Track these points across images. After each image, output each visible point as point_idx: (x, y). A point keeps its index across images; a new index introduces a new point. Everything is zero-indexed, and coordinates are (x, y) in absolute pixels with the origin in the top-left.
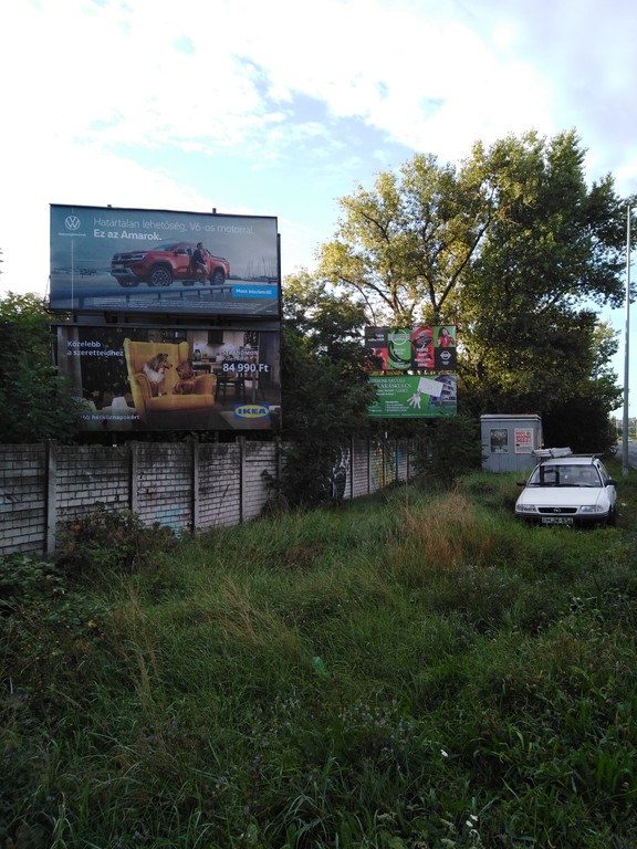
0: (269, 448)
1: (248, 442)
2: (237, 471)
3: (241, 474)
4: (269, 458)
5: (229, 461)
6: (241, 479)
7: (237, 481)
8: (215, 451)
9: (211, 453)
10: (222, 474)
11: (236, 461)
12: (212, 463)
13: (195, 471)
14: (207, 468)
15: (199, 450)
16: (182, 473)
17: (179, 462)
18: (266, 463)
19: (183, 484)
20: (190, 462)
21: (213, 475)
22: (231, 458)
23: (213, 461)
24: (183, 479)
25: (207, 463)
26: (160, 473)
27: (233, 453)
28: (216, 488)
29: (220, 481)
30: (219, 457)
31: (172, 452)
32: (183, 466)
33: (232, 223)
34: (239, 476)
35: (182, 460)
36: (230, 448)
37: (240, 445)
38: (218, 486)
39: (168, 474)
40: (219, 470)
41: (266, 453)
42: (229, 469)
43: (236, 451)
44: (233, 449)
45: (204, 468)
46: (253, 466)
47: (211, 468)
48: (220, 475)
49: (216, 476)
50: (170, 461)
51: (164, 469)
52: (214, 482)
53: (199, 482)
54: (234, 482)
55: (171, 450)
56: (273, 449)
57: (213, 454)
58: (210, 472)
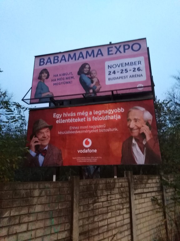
0: (154, 181)
1: (135, 176)
2: (127, 206)
3: (130, 207)
4: (155, 189)
5: (118, 196)
6: (131, 213)
7: (128, 216)
8: (101, 186)
10: (110, 211)
11: (124, 196)
12: (97, 200)
13: (74, 213)
14: (92, 207)
15: (81, 188)
16: (56, 217)
17: (50, 205)
18: (153, 194)
19: (57, 232)
20: (68, 202)
21: (100, 213)
22: (119, 193)
23: (99, 197)
24: (57, 224)
25: (91, 201)
26: (16, 223)
27: (121, 187)
28: (103, 228)
29: (107, 219)
30: (105, 193)
31: (41, 193)
32: (57, 208)
33: (120, 47)
34: (128, 210)
35: (57, 201)
36: (118, 182)
37: (128, 179)
38: (106, 225)
39: (31, 223)
40: (106, 207)
41: (152, 185)
42: (117, 205)
43: (124, 186)
44: (120, 184)
45: (87, 207)
46: (141, 198)
47: (96, 206)
48: (107, 213)
49: (103, 214)
50: (37, 205)
51: (24, 216)
52: (101, 221)
53: (80, 225)
54: (123, 217)
55: (40, 190)
56: (158, 181)
57: (99, 190)
58: (95, 211)
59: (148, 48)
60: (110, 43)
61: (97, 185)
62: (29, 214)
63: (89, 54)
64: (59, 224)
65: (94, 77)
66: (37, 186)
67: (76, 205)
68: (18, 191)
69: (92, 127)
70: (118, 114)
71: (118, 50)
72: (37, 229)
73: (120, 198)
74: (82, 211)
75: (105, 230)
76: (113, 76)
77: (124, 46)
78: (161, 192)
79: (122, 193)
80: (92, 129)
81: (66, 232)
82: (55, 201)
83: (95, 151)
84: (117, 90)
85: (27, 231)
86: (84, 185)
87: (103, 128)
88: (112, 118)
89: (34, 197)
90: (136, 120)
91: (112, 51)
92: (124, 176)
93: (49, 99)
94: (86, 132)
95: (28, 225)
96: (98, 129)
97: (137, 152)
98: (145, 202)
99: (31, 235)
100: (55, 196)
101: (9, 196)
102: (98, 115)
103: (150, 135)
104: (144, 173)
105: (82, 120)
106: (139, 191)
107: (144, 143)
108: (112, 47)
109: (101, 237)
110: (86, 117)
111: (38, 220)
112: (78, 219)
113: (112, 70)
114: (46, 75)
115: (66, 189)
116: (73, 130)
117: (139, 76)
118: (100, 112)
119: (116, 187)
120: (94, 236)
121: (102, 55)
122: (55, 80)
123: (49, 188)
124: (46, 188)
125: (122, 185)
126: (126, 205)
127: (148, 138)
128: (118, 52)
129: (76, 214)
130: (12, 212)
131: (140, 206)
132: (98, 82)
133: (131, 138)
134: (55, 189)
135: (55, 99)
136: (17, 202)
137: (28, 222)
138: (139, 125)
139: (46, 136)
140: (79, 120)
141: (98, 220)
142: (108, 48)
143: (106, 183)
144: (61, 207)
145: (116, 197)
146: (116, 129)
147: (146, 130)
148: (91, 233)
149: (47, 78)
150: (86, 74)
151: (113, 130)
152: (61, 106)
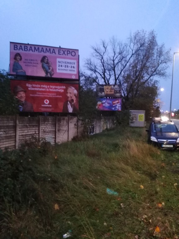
2: (68, 125)
13: (57, 125)
33: (65, 51)
59: (79, 55)
60: (60, 47)
63: (47, 50)
64: (53, 127)
65: (51, 66)
68: (47, 118)
69: (49, 94)
70: (62, 89)
71: (64, 53)
75: (63, 130)
76: (60, 68)
77: (67, 51)
78: (77, 122)
83: (51, 106)
87: (55, 95)
88: (60, 91)
90: (70, 93)
91: (60, 52)
94: (46, 96)
96: (52, 95)
97: (70, 107)
98: (72, 125)
100: (53, 120)
102: (52, 88)
103: (75, 100)
105: (43, 90)
106: (71, 121)
107: (73, 104)
108: (61, 50)
110: (46, 88)
113: (60, 64)
116: (39, 94)
117: (73, 71)
118: (54, 87)
119: (65, 119)
121: (55, 54)
122: (26, 63)
127: (75, 102)
128: (64, 54)
133: (68, 101)
138: (72, 96)
142: (59, 50)
144: (54, 123)
146: (61, 97)
147: (74, 98)
148: (60, 130)
150: (46, 63)
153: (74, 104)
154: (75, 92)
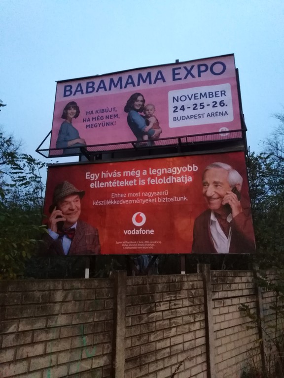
0: (244, 279)
1: (215, 272)
2: (201, 317)
3: (206, 320)
4: (246, 292)
5: (186, 303)
6: (206, 328)
7: (201, 333)
8: (160, 287)
9: (153, 290)
10: (174, 325)
11: (197, 302)
12: (154, 309)
13: (118, 329)
14: (145, 319)
15: (129, 289)
16: (89, 334)
17: (81, 315)
18: (243, 300)
19: (90, 357)
20: (109, 311)
21: (158, 328)
22: (189, 298)
23: (157, 304)
24: (91, 345)
25: (145, 309)
26: (28, 342)
27: (191, 289)
28: (164, 351)
29: (170, 338)
30: (167, 298)
31: (66, 297)
32: (90, 320)
33: (192, 67)
34: (203, 325)
35: (91, 310)
36: (187, 281)
37: (203, 276)
38: (167, 347)
39: (50, 343)
40: (167, 319)
41: (240, 286)
42: (185, 315)
43: (197, 287)
44: (191, 283)
45: (138, 319)
46: (224, 306)
47: (153, 317)
48: (171, 328)
49: (163, 330)
50: (60, 315)
51: (39, 332)
52: (159, 341)
53: (126, 347)
54: (195, 335)
55: (65, 292)
56: (250, 279)
57: (157, 293)
58: (151, 325)
59: (237, 70)
60: (177, 61)
61: (153, 285)
62: (47, 329)
63: (143, 79)
64: (94, 345)
65: (151, 116)
66: (60, 287)
67: (122, 315)
68: (30, 293)
69: (147, 194)
70: (188, 174)
71: (189, 72)
72: (60, 352)
73: (191, 306)
74: (130, 325)
75: (167, 355)
76: (180, 113)
77: (199, 66)
78: (255, 297)
79: (193, 297)
80: (147, 198)
81: (105, 358)
82: (89, 308)
83: (152, 232)
84: (186, 137)
85: (45, 354)
86: (134, 285)
87: (164, 196)
88: (178, 180)
89: (56, 302)
90: (216, 184)
91: (179, 74)
92: (196, 272)
93: (79, 149)
94: (137, 201)
95: (46, 345)
96: (157, 197)
98: (229, 313)
99: (51, 360)
100: (89, 302)
101: (15, 301)
102: (156, 175)
103: (239, 207)
104: (228, 268)
105: (130, 183)
106: (220, 295)
107: (229, 220)
108: (180, 68)
109: (160, 365)
110: (137, 179)
111: (60, 339)
112: (123, 338)
113: (179, 104)
114: (75, 111)
115: (105, 291)
116: (116, 199)
117: (222, 114)
118: (160, 172)
119: (184, 288)
120: (149, 363)
121: (164, 81)
122: (89, 120)
123: (79, 289)
124: (74, 289)
125: (193, 285)
126: (199, 316)
127: (235, 212)
128: (189, 76)
129: (121, 329)
130: (20, 325)
131: (222, 318)
132: (157, 124)
133: (208, 212)
134: (87, 291)
135: (89, 149)
136: (29, 311)
137: (46, 341)
138: (222, 192)
139: (74, 208)
140: (126, 183)
141: (156, 339)
142: (174, 70)
143: (168, 282)
144: (97, 318)
145: (184, 305)
146: (185, 199)
147: (232, 200)
148: (143, 359)
149: (76, 116)
150: (138, 111)
151: (180, 199)
152: (99, 161)
153: (233, 219)
154: (235, 177)
